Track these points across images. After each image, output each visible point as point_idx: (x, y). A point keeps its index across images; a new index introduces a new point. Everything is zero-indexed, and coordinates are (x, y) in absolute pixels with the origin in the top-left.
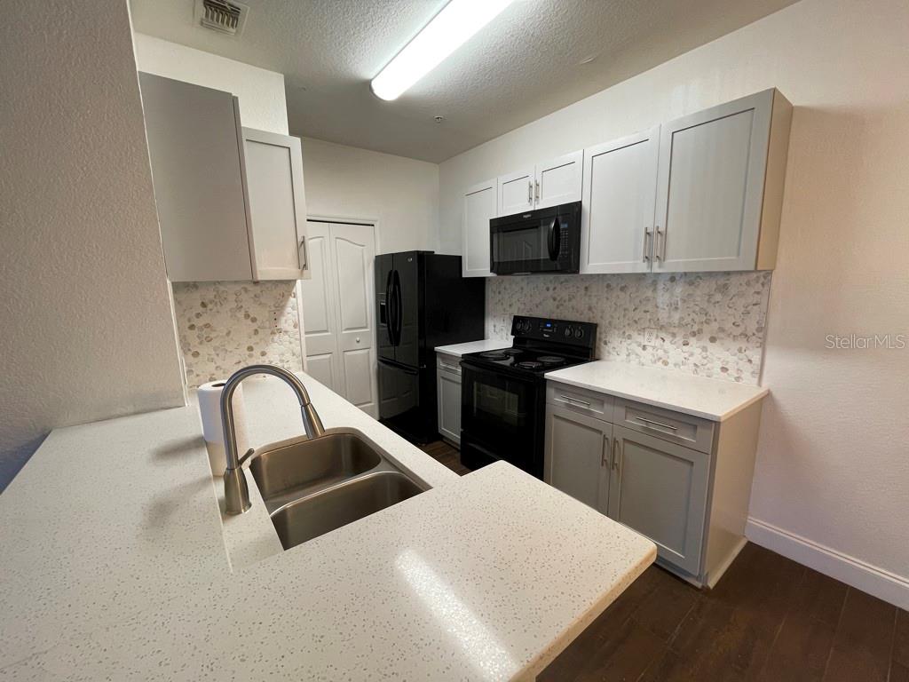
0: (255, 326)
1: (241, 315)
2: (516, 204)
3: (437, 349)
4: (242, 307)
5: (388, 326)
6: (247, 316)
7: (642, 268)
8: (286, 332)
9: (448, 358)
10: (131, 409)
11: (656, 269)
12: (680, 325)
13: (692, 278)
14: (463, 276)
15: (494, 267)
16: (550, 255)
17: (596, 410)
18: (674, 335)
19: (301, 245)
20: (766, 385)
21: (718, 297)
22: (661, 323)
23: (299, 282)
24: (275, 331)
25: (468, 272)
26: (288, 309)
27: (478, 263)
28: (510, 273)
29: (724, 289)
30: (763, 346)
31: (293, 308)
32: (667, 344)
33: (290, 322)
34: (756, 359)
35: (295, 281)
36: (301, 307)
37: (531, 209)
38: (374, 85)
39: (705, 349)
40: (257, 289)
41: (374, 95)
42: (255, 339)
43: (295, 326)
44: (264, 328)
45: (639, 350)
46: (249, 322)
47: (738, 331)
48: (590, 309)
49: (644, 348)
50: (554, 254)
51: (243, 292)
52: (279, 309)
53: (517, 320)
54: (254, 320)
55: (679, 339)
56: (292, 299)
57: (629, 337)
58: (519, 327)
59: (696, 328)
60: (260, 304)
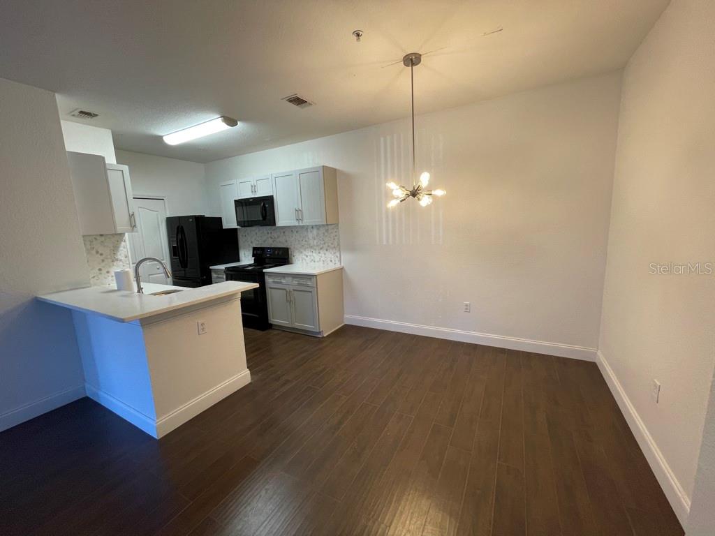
0: (102, 258)
1: (94, 252)
2: (247, 194)
3: (211, 267)
4: (93, 248)
5: (179, 258)
6: (97, 252)
7: (296, 224)
8: (121, 260)
9: (217, 271)
10: (68, 288)
11: (301, 224)
12: (317, 246)
13: (318, 227)
14: (224, 228)
15: (239, 223)
16: (263, 217)
17: (283, 281)
18: (315, 250)
19: (132, 216)
20: (342, 264)
21: (326, 234)
22: (311, 245)
23: (126, 234)
24: (114, 260)
25: (226, 226)
26: (121, 248)
27: (230, 222)
28: (251, 226)
29: (327, 231)
30: (339, 250)
31: (124, 248)
32: (314, 254)
33: (123, 255)
34: (338, 256)
35: (124, 234)
36: (128, 247)
37: (253, 196)
38: (164, 138)
39: (325, 254)
40: (103, 239)
41: (165, 143)
42: (103, 264)
43: (126, 257)
44: (107, 258)
45: (305, 257)
46: (98, 255)
47: (333, 246)
48: (286, 241)
49: (307, 256)
50: (264, 217)
51: (94, 240)
52: (116, 248)
53: (254, 249)
54: (101, 254)
55: (317, 251)
56: (123, 243)
57: (302, 252)
58: (255, 252)
59: (321, 246)
60: (105, 246)
